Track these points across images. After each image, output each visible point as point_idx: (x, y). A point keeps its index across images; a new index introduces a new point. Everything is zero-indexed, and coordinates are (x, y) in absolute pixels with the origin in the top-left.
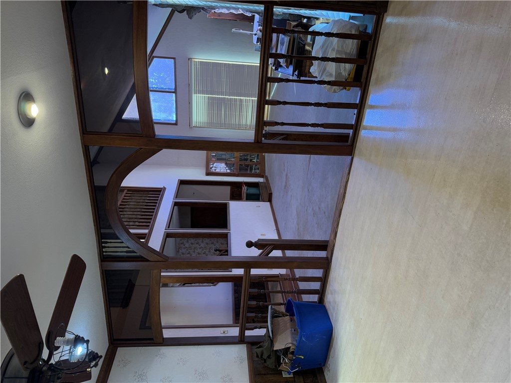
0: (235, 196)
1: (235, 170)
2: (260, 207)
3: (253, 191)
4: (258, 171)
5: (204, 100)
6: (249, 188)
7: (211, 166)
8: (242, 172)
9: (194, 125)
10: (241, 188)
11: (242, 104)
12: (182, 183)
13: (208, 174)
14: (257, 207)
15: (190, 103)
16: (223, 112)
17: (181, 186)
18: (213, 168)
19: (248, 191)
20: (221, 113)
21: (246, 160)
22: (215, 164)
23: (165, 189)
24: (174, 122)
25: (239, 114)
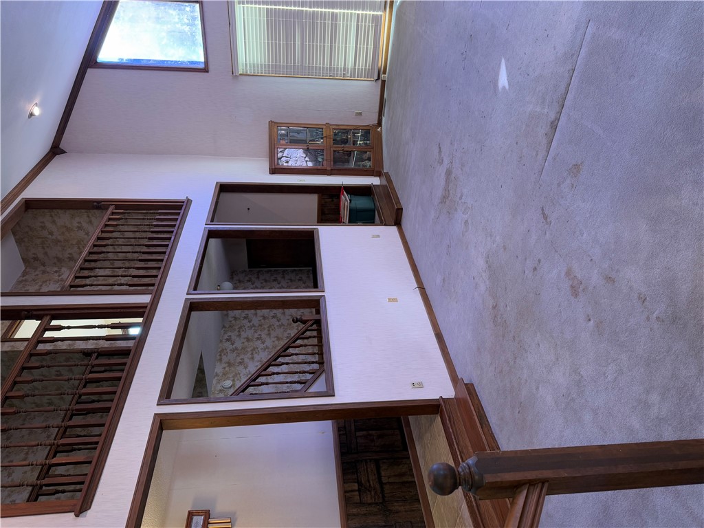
0: (327, 212)
1: (325, 163)
2: (379, 236)
3: (362, 203)
4: (368, 164)
5: (260, 16)
6: (353, 196)
7: (280, 155)
8: (339, 166)
9: (240, 72)
10: (339, 198)
11: (336, 24)
12: (224, 189)
13: (274, 170)
14: (373, 236)
15: (231, 24)
16: (298, 43)
17: (222, 194)
18: (283, 159)
19: (354, 205)
20: (295, 45)
21: (345, 142)
22: (286, 152)
23: (189, 201)
24: (202, 66)
25: (331, 46)
